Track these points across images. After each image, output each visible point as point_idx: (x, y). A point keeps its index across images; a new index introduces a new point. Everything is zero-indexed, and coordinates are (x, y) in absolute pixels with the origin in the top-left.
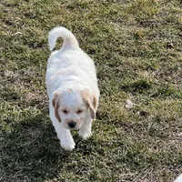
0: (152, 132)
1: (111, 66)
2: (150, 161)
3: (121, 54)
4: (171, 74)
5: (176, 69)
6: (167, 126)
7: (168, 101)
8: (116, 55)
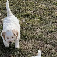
0: (31, 29)
1: (18, 9)
2: (30, 38)
3: (21, 6)
4: (36, 11)
5: (38, 10)
6: (35, 27)
7: (36, 20)
8: (19, 6)
